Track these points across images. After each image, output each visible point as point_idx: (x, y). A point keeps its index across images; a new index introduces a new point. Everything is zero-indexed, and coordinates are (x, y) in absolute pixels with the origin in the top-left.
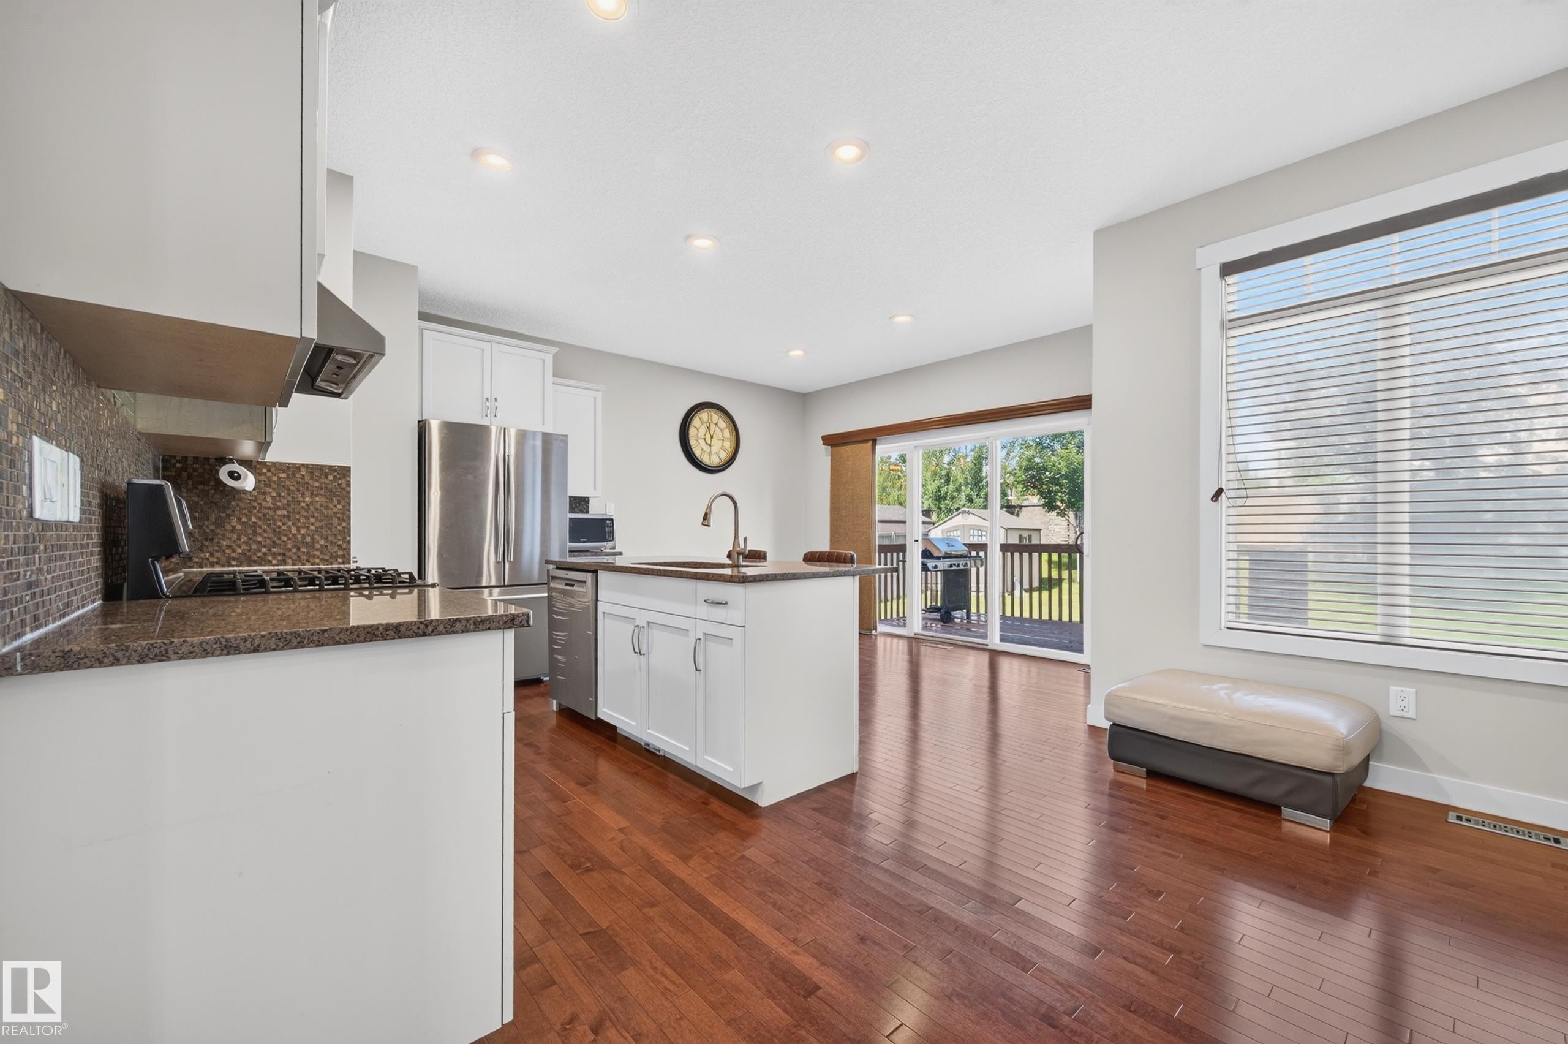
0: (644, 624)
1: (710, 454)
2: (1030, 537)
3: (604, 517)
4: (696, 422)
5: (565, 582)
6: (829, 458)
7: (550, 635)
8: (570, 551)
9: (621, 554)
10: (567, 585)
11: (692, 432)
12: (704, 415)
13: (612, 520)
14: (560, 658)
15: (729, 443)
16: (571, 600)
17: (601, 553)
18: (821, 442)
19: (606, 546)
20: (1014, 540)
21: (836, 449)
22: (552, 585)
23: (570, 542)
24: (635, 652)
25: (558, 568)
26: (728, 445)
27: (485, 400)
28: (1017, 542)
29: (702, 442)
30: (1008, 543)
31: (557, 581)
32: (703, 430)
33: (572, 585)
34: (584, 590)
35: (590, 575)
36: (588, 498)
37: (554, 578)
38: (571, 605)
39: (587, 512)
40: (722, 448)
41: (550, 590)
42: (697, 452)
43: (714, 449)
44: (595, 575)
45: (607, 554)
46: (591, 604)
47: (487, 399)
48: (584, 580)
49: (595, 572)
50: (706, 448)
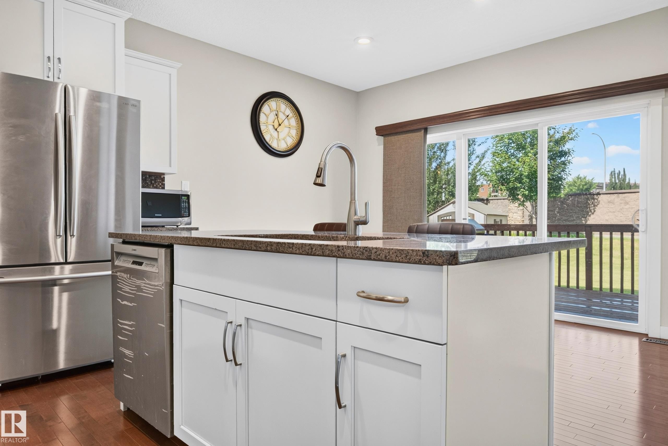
0: (243, 322)
1: (278, 139)
2: (501, 220)
3: (180, 193)
4: (265, 109)
5: (132, 260)
6: (382, 147)
7: (115, 323)
8: (142, 226)
9: (197, 229)
10: (134, 263)
11: (262, 118)
12: (273, 103)
13: (188, 196)
14: (127, 352)
15: (295, 131)
16: (139, 282)
17: (177, 229)
18: (375, 133)
19: (182, 221)
20: (491, 222)
21: (387, 138)
22: (117, 263)
23: (143, 217)
24: (227, 360)
25: (124, 242)
26: (294, 133)
27: (46, 59)
28: (493, 223)
29: (271, 127)
30: (488, 223)
31: (123, 258)
32: (272, 117)
33: (140, 264)
34: (154, 270)
35: (163, 251)
36: (163, 174)
37: (119, 254)
38: (139, 288)
39: (163, 188)
40: (289, 135)
41: (114, 267)
42: (267, 137)
43: (282, 135)
44: (169, 250)
45: (183, 229)
46: (164, 289)
47: (49, 58)
48: (157, 257)
49: (170, 247)
50: (275, 134)
